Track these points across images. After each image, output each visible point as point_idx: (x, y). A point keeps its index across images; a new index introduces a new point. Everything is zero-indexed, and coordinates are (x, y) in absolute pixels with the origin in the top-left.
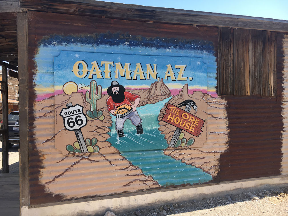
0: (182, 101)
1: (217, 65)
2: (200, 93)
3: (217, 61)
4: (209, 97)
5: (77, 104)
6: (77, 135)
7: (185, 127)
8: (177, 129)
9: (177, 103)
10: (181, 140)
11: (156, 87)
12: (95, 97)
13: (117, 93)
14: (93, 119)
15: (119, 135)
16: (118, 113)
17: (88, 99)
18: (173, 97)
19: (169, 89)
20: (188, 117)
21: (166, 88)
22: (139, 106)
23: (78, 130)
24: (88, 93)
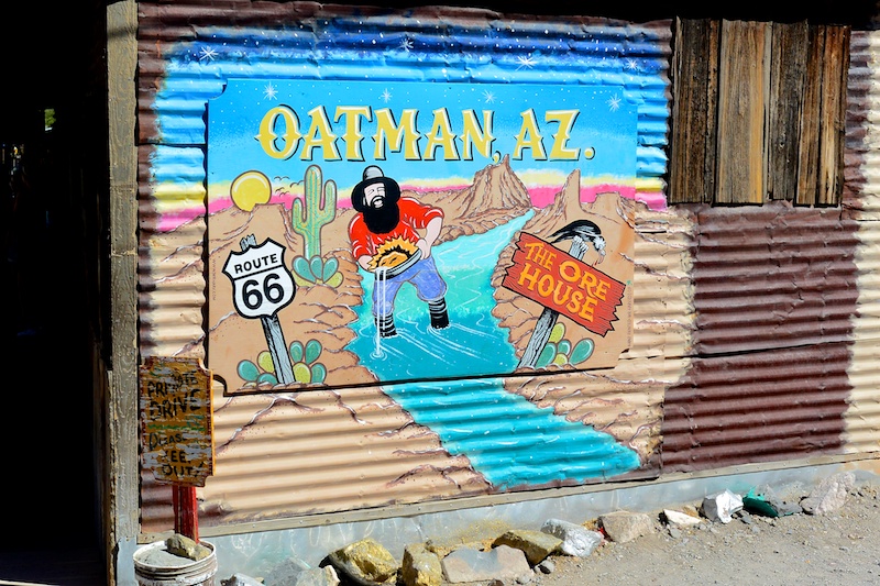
1: (671, 103)
2: (614, 197)
4: (641, 208)
5: (269, 240)
6: (267, 330)
7: (568, 306)
8: (544, 313)
9: (547, 230)
10: (556, 345)
11: (489, 182)
12: (318, 216)
13: (379, 204)
14: (310, 285)
15: (381, 330)
16: (381, 263)
17: (297, 221)
18: (538, 213)
19: (524, 189)
20: (577, 274)
21: (518, 186)
23: (271, 317)
24: (298, 204)
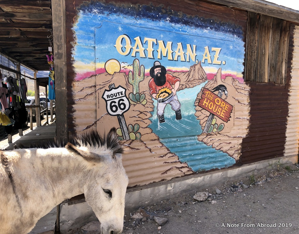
0: (216, 86)
1: (245, 50)
2: (231, 78)
3: (245, 46)
4: (237, 82)
5: (120, 86)
6: (120, 120)
7: (217, 113)
8: (210, 115)
9: (212, 87)
10: (214, 125)
11: (194, 70)
12: (138, 78)
13: (159, 75)
14: (135, 104)
15: (160, 120)
16: (160, 96)
17: (131, 81)
18: (209, 82)
19: (205, 73)
20: (220, 103)
21: (203, 71)
22: (179, 90)
23: (121, 115)
24: (131, 73)
